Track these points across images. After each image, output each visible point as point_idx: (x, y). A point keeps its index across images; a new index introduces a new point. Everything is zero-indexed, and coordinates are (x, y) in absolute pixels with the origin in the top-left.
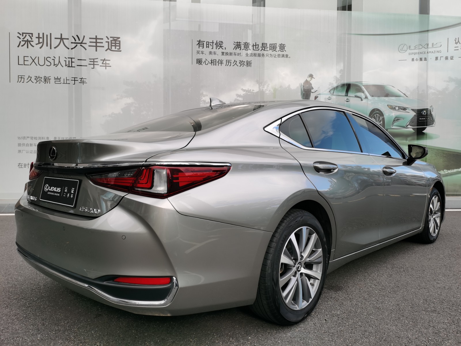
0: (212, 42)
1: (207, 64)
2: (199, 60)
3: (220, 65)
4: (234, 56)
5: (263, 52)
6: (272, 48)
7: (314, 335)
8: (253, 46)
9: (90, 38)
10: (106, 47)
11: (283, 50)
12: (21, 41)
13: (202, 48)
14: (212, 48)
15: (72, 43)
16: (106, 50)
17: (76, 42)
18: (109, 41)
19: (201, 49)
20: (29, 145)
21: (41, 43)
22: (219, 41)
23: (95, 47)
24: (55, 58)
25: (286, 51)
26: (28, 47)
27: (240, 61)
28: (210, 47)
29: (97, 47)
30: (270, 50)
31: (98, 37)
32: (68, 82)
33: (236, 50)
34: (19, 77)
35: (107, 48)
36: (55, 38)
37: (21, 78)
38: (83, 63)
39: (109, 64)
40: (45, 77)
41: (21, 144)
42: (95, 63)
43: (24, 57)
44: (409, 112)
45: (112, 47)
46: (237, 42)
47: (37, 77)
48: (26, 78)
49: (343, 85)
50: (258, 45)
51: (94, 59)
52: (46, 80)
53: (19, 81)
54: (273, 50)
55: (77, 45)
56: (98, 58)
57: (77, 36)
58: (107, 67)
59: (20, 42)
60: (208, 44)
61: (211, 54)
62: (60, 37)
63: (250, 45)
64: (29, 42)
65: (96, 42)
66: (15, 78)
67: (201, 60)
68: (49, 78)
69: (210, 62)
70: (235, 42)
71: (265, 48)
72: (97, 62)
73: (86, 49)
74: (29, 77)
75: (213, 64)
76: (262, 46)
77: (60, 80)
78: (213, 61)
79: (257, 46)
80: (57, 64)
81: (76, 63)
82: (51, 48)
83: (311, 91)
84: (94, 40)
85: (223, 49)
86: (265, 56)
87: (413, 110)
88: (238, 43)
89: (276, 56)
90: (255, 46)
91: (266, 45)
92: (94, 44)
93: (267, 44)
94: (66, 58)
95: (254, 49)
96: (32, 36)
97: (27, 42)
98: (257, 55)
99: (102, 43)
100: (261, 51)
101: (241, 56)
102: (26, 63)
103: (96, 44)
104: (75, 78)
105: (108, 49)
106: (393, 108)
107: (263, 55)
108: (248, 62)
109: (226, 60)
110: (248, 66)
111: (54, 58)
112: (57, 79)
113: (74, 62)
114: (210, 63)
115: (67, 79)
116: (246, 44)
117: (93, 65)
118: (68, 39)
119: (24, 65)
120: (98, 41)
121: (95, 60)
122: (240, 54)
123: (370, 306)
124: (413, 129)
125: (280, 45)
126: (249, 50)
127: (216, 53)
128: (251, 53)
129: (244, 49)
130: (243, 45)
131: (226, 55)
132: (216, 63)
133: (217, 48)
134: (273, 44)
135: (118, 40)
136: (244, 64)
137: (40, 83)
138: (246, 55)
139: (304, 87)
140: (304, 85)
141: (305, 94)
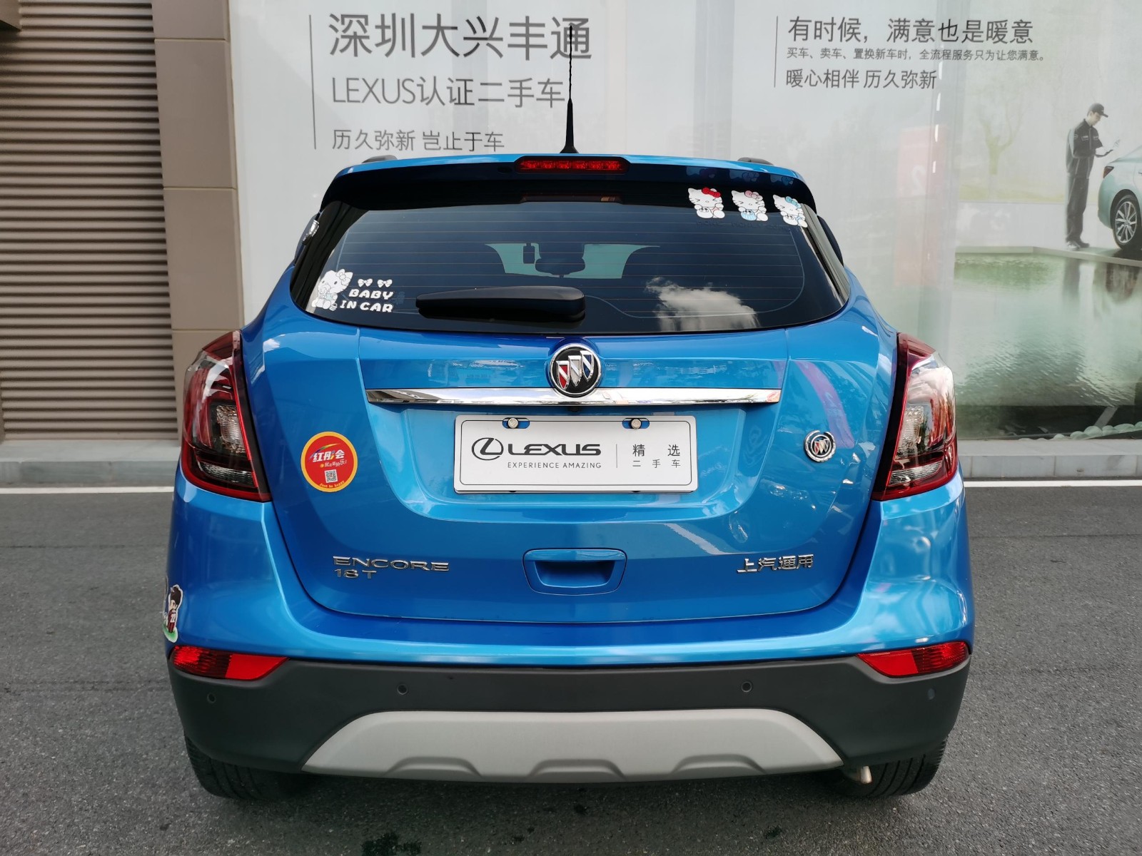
0: (831, 22)
1: (813, 83)
2: (793, 74)
3: (849, 85)
4: (887, 59)
5: (969, 45)
6: (994, 34)
8: (942, 29)
9: (512, 25)
10: (553, 48)
11: (1025, 38)
12: (340, 37)
13: (804, 40)
14: (830, 38)
15: (465, 38)
16: (552, 57)
17: (476, 36)
18: (561, 29)
19: (799, 42)
21: (389, 40)
22: (850, 19)
23: (524, 50)
24: (424, 81)
25: (1031, 41)
26: (356, 54)
27: (905, 74)
28: (826, 36)
29: (530, 49)
30: (987, 39)
31: (531, 21)
32: (457, 144)
33: (894, 41)
34: (340, 134)
35: (556, 49)
36: (425, 27)
37: (342, 136)
38: (491, 92)
39: (559, 93)
40: (401, 132)
42: (525, 92)
43: (348, 79)
45: (568, 46)
46: (899, 21)
47: (380, 132)
48: (353, 135)
50: (956, 26)
51: (521, 82)
52: (403, 140)
53: (338, 145)
54: (996, 39)
55: (478, 45)
56: (531, 79)
57: (479, 19)
58: (553, 102)
59: (337, 40)
60: (820, 29)
61: (826, 55)
62: (435, 24)
63: (933, 26)
64: (358, 40)
65: (527, 35)
66: (326, 138)
67: (799, 72)
68: (410, 135)
69: (823, 78)
70: (893, 20)
71: (975, 34)
72: (530, 88)
73: (501, 55)
74: (361, 133)
75: (830, 83)
76: (965, 30)
77: (437, 139)
78: (830, 76)
79: (952, 30)
80: (431, 97)
81: (477, 92)
82: (413, 55)
83: (1095, 151)
84: (522, 30)
85: (859, 41)
86: (974, 57)
88: (902, 24)
89: (1004, 57)
90: (948, 28)
91: (977, 27)
92: (522, 41)
93: (980, 22)
94: (452, 81)
95: (945, 37)
96: (367, 23)
97: (353, 41)
98: (952, 53)
99: (542, 36)
100: (963, 42)
101: (908, 58)
102: (353, 96)
103: (527, 41)
104: (473, 134)
105: (558, 51)
107: (968, 53)
108: (925, 75)
109: (867, 72)
110: (926, 86)
111: (421, 82)
112: (431, 138)
113: (471, 91)
114: (823, 80)
115: (455, 137)
116: (921, 25)
117: (519, 98)
118: (456, 28)
119: (349, 101)
120: (533, 30)
121: (524, 84)
122: (906, 52)
125: (1016, 25)
126: (930, 40)
127: (839, 51)
128: (934, 49)
129: (917, 40)
130: (916, 28)
131: (868, 57)
132: (838, 80)
133: (844, 39)
134: (996, 22)
135: (582, 27)
136: (914, 82)
137: (387, 149)
138: (920, 56)
139: (1075, 141)
140: (1077, 136)
141: (1077, 160)
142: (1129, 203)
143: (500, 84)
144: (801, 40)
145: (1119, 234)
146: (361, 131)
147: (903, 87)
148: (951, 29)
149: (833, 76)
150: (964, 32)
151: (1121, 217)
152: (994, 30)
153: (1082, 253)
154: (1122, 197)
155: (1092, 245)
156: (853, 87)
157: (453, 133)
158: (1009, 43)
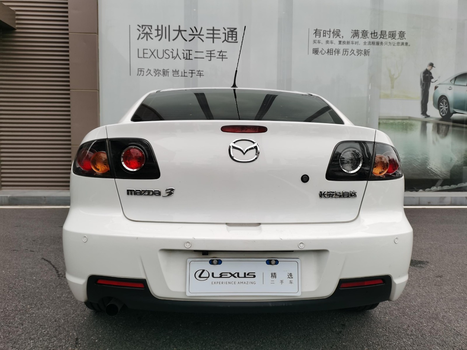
0: (329, 30)
1: (323, 53)
2: (315, 50)
3: (337, 54)
4: (351, 45)
5: (382, 40)
6: (391, 36)
8: (372, 34)
9: (207, 30)
11: (403, 38)
12: (141, 33)
14: (329, 37)
15: (190, 35)
16: (223, 42)
17: (194, 34)
18: (226, 32)
19: (317, 38)
21: (160, 35)
22: (337, 30)
23: (212, 39)
25: (405, 39)
26: (147, 40)
27: (358, 50)
28: (327, 36)
29: (214, 39)
30: (389, 38)
31: (215, 29)
32: (186, 74)
33: (354, 38)
35: (224, 39)
36: (174, 30)
37: (141, 71)
38: (199, 55)
39: (225, 56)
40: (164, 70)
43: (144, 49)
45: (229, 38)
46: (355, 31)
47: (156, 70)
48: (145, 70)
49: (464, 75)
50: (377, 33)
51: (211, 51)
52: (165, 72)
53: (139, 74)
54: (392, 38)
55: (194, 37)
56: (214, 50)
57: (195, 27)
58: (223, 59)
59: (140, 35)
60: (325, 33)
61: (327, 43)
62: (178, 29)
63: (368, 33)
64: (148, 35)
65: (213, 34)
66: (135, 71)
67: (317, 49)
68: (168, 71)
69: (327, 51)
70: (353, 30)
71: (384, 36)
72: (214, 54)
73: (203, 41)
74: (148, 70)
75: (329, 53)
77: (178, 73)
78: (329, 51)
79: (375, 34)
80: (176, 56)
81: (193, 55)
82: (169, 41)
83: (430, 81)
84: (212, 32)
85: (340, 38)
86: (384, 44)
89: (395, 44)
90: (374, 34)
91: (385, 33)
92: (212, 36)
93: (386, 31)
94: (184, 51)
95: (373, 37)
96: (151, 28)
97: (146, 35)
98: (376, 43)
99: (219, 34)
100: (380, 39)
101: (359, 44)
102: (146, 56)
104: (192, 71)
105: (225, 40)
107: (382, 43)
108: (365, 51)
109: (344, 49)
110: (366, 55)
111: (172, 51)
112: (176, 72)
113: (191, 54)
114: (327, 53)
115: (185, 72)
116: (364, 32)
117: (210, 57)
118: (186, 31)
119: (144, 57)
120: (215, 32)
122: (358, 42)
125: (399, 33)
126: (367, 38)
127: (332, 42)
128: (369, 41)
129: (362, 38)
130: (362, 33)
131: (344, 44)
132: (332, 53)
133: (334, 37)
134: (392, 32)
135: (234, 31)
136: (361, 54)
137: (159, 76)
138: (364, 44)
139: (423, 77)
140: (424, 75)
141: (424, 83)
142: (445, 100)
143: (203, 52)
144: (318, 37)
145: (441, 112)
147: (358, 55)
149: (330, 51)
150: (380, 35)
151: (441, 105)
152: (391, 34)
153: (427, 119)
154: (442, 98)
155: (431, 116)
156: (338, 55)
157: (184, 70)
158: (397, 40)
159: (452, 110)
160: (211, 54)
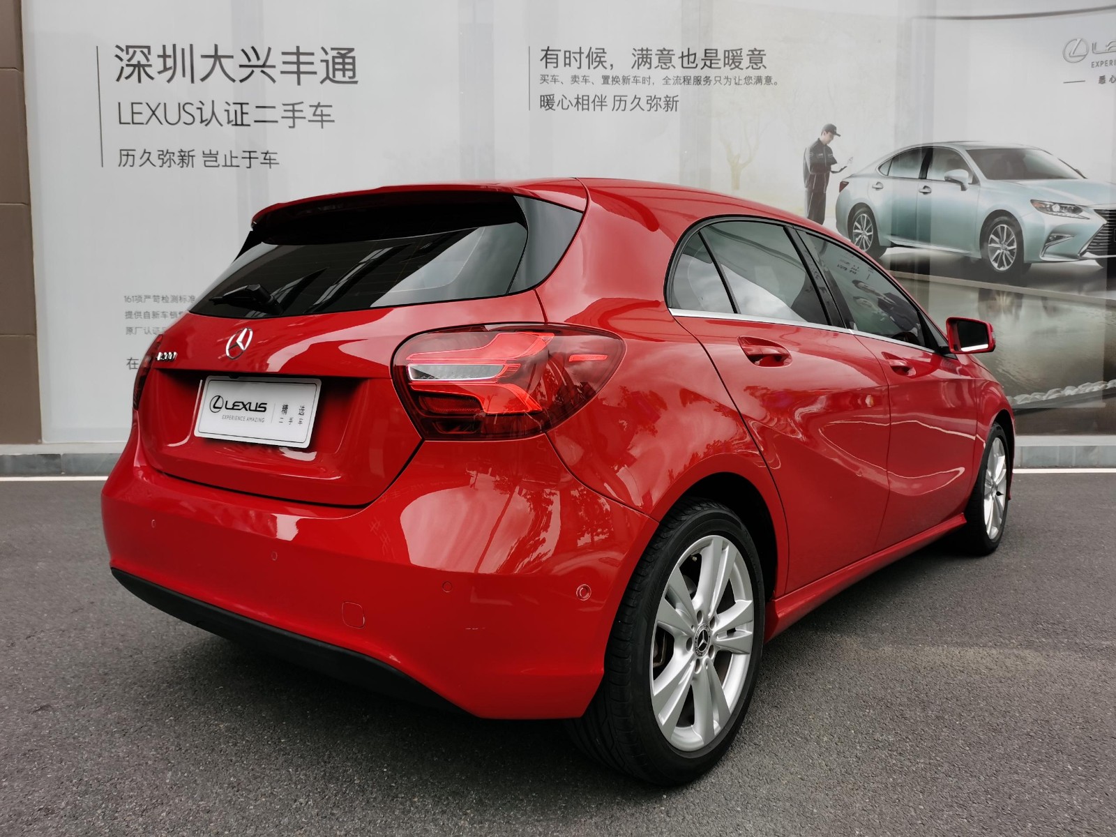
0: (579, 51)
1: (565, 107)
2: (546, 99)
3: (598, 108)
4: (632, 85)
5: (708, 72)
6: (731, 61)
7: (827, 795)
8: (682, 57)
9: (284, 53)
10: (322, 74)
11: (759, 65)
12: (124, 66)
13: (554, 68)
14: (579, 66)
15: (241, 66)
16: (322, 82)
17: (251, 64)
18: (330, 58)
19: (551, 70)
20: (151, 316)
22: (596, 49)
23: (296, 76)
24: (203, 104)
25: (765, 68)
26: (140, 81)
27: (649, 98)
28: (575, 64)
29: (302, 76)
30: (724, 66)
31: (301, 51)
32: (235, 162)
33: (638, 68)
34: (125, 153)
35: (325, 76)
36: (203, 56)
37: (128, 155)
38: (268, 114)
39: (329, 115)
40: (182, 151)
41: (133, 313)
42: (297, 114)
43: (132, 104)
44: (1089, 219)
45: (337, 73)
46: (642, 50)
47: (163, 151)
48: (138, 154)
49: (913, 153)
50: (695, 54)
51: (293, 105)
52: (184, 158)
53: (123, 163)
54: (733, 66)
55: (253, 72)
56: (302, 103)
57: (253, 48)
58: (324, 123)
59: (122, 68)
60: (570, 58)
61: (575, 81)
62: (213, 54)
63: (674, 55)
64: (141, 69)
65: (298, 63)
66: (112, 156)
67: (552, 97)
68: (191, 154)
69: (574, 102)
70: (637, 49)
71: (713, 62)
72: (302, 111)
73: (274, 81)
74: (145, 152)
75: (580, 106)
76: (703, 57)
77: (216, 157)
78: (580, 101)
79: (692, 58)
80: (209, 119)
81: (252, 114)
82: (193, 81)
83: (829, 170)
84: (294, 58)
85: (606, 68)
86: (713, 82)
87: (1099, 212)
88: (645, 52)
89: (741, 82)
90: (688, 56)
91: (715, 55)
92: (294, 68)
93: (716, 50)
94: (229, 105)
95: (685, 64)
96: (149, 53)
97: (137, 69)
98: (692, 81)
99: (312, 63)
100: (702, 69)
101: (652, 83)
102: (137, 118)
103: (298, 68)
104: (250, 152)
105: (328, 77)
106: (1046, 208)
107: (707, 79)
108: (668, 99)
109: (615, 96)
110: (669, 109)
111: (200, 106)
112: (210, 156)
113: (247, 113)
114: (574, 105)
115: (233, 156)
116: (663, 54)
117: (292, 120)
118: (232, 57)
119: (133, 123)
120: (303, 59)
121: (297, 107)
122: (649, 78)
123: (974, 722)
124: (1098, 260)
125: (750, 53)
126: (671, 67)
127: (587, 78)
128: (676, 75)
129: (660, 67)
130: (658, 56)
131: (614, 83)
132: (588, 104)
133: (591, 67)
134: (732, 51)
135: (349, 55)
136: (658, 106)
137: (169, 167)
138: (664, 82)
139: (811, 158)
140: (812, 154)
141: (814, 176)
142: (865, 215)
143: (274, 107)
144: (552, 68)
146: (145, 150)
147: (649, 111)
148: (690, 57)
149: (583, 100)
150: (702, 60)
151: (858, 229)
152: (730, 57)
154: (859, 209)
156: (602, 110)
157: (231, 151)
158: (745, 69)
159: (884, 237)
160: (293, 111)
